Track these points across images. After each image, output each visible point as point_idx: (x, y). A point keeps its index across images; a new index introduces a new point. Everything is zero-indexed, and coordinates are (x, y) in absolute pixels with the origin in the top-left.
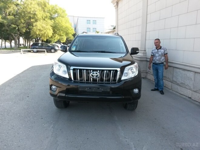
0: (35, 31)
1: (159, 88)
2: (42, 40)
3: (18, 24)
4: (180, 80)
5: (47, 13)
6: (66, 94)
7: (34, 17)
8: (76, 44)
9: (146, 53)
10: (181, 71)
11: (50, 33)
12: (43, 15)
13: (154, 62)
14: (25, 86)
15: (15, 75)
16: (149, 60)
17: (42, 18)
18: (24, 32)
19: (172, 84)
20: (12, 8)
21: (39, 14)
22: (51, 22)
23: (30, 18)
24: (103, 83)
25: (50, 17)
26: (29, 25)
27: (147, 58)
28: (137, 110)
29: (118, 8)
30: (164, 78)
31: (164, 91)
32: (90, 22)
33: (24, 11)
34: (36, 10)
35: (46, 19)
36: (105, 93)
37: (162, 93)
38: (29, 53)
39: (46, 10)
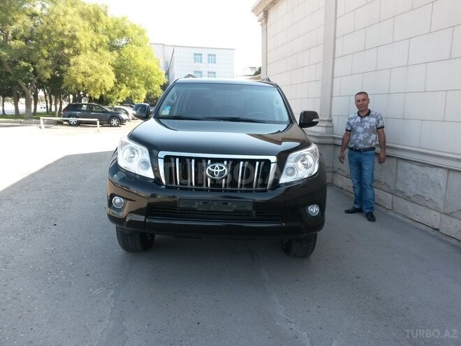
0: (73, 75)
1: (363, 206)
2: (90, 98)
3: (33, 58)
4: (411, 189)
5: (101, 36)
6: (147, 217)
7: (73, 44)
8: (171, 101)
9: (332, 127)
10: (414, 166)
11: (109, 80)
12: (92, 40)
13: (352, 146)
14: (47, 201)
15: (25, 176)
16: (340, 142)
17: (92, 46)
18: (48, 79)
19: (394, 197)
20: (21, 23)
21: (83, 37)
22: (112, 57)
23: (62, 46)
24: (236, 191)
25: (108, 44)
26: (60, 62)
27: (334, 138)
28: (313, 257)
29: (268, 25)
30: (374, 184)
31: (375, 213)
32: (201, 59)
33: (48, 30)
34: (77, 27)
35: (100, 50)
36: (240, 215)
37: (371, 217)
38: (59, 127)
39: (100, 29)
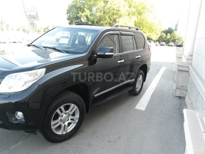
7: (118, 13)
9: (192, 60)
21: (122, 10)
27: (189, 67)
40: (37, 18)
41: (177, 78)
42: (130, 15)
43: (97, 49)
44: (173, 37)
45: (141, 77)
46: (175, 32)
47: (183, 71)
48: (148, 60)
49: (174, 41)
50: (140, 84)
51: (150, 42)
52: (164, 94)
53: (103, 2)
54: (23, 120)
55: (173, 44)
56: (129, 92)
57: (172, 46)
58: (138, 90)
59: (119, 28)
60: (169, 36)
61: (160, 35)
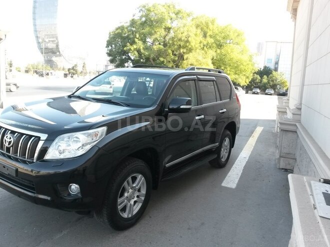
5: (208, 39)
7: (186, 46)
20: (159, 34)
21: (193, 41)
34: (191, 34)
39: (208, 34)
40: (58, 53)
41: (279, 142)
42: (205, 48)
43: (168, 101)
44: (273, 81)
45: (227, 140)
46: (274, 73)
47: (287, 131)
48: (237, 115)
49: (274, 87)
50: (226, 151)
51: (236, 88)
52: (263, 166)
53: (163, 30)
54: (80, 195)
55: (272, 92)
56: (210, 162)
57: (271, 95)
58: (223, 160)
59: (196, 71)
60: (265, 80)
61: (252, 77)
